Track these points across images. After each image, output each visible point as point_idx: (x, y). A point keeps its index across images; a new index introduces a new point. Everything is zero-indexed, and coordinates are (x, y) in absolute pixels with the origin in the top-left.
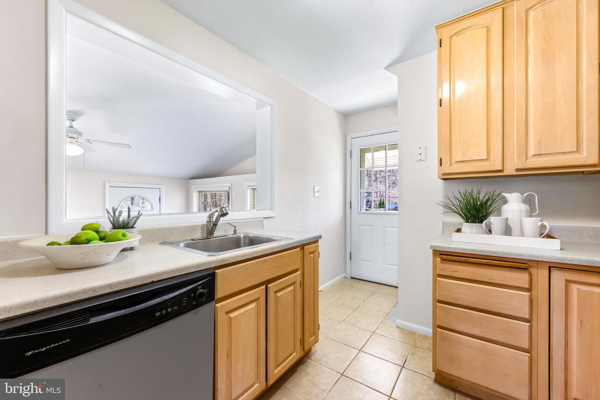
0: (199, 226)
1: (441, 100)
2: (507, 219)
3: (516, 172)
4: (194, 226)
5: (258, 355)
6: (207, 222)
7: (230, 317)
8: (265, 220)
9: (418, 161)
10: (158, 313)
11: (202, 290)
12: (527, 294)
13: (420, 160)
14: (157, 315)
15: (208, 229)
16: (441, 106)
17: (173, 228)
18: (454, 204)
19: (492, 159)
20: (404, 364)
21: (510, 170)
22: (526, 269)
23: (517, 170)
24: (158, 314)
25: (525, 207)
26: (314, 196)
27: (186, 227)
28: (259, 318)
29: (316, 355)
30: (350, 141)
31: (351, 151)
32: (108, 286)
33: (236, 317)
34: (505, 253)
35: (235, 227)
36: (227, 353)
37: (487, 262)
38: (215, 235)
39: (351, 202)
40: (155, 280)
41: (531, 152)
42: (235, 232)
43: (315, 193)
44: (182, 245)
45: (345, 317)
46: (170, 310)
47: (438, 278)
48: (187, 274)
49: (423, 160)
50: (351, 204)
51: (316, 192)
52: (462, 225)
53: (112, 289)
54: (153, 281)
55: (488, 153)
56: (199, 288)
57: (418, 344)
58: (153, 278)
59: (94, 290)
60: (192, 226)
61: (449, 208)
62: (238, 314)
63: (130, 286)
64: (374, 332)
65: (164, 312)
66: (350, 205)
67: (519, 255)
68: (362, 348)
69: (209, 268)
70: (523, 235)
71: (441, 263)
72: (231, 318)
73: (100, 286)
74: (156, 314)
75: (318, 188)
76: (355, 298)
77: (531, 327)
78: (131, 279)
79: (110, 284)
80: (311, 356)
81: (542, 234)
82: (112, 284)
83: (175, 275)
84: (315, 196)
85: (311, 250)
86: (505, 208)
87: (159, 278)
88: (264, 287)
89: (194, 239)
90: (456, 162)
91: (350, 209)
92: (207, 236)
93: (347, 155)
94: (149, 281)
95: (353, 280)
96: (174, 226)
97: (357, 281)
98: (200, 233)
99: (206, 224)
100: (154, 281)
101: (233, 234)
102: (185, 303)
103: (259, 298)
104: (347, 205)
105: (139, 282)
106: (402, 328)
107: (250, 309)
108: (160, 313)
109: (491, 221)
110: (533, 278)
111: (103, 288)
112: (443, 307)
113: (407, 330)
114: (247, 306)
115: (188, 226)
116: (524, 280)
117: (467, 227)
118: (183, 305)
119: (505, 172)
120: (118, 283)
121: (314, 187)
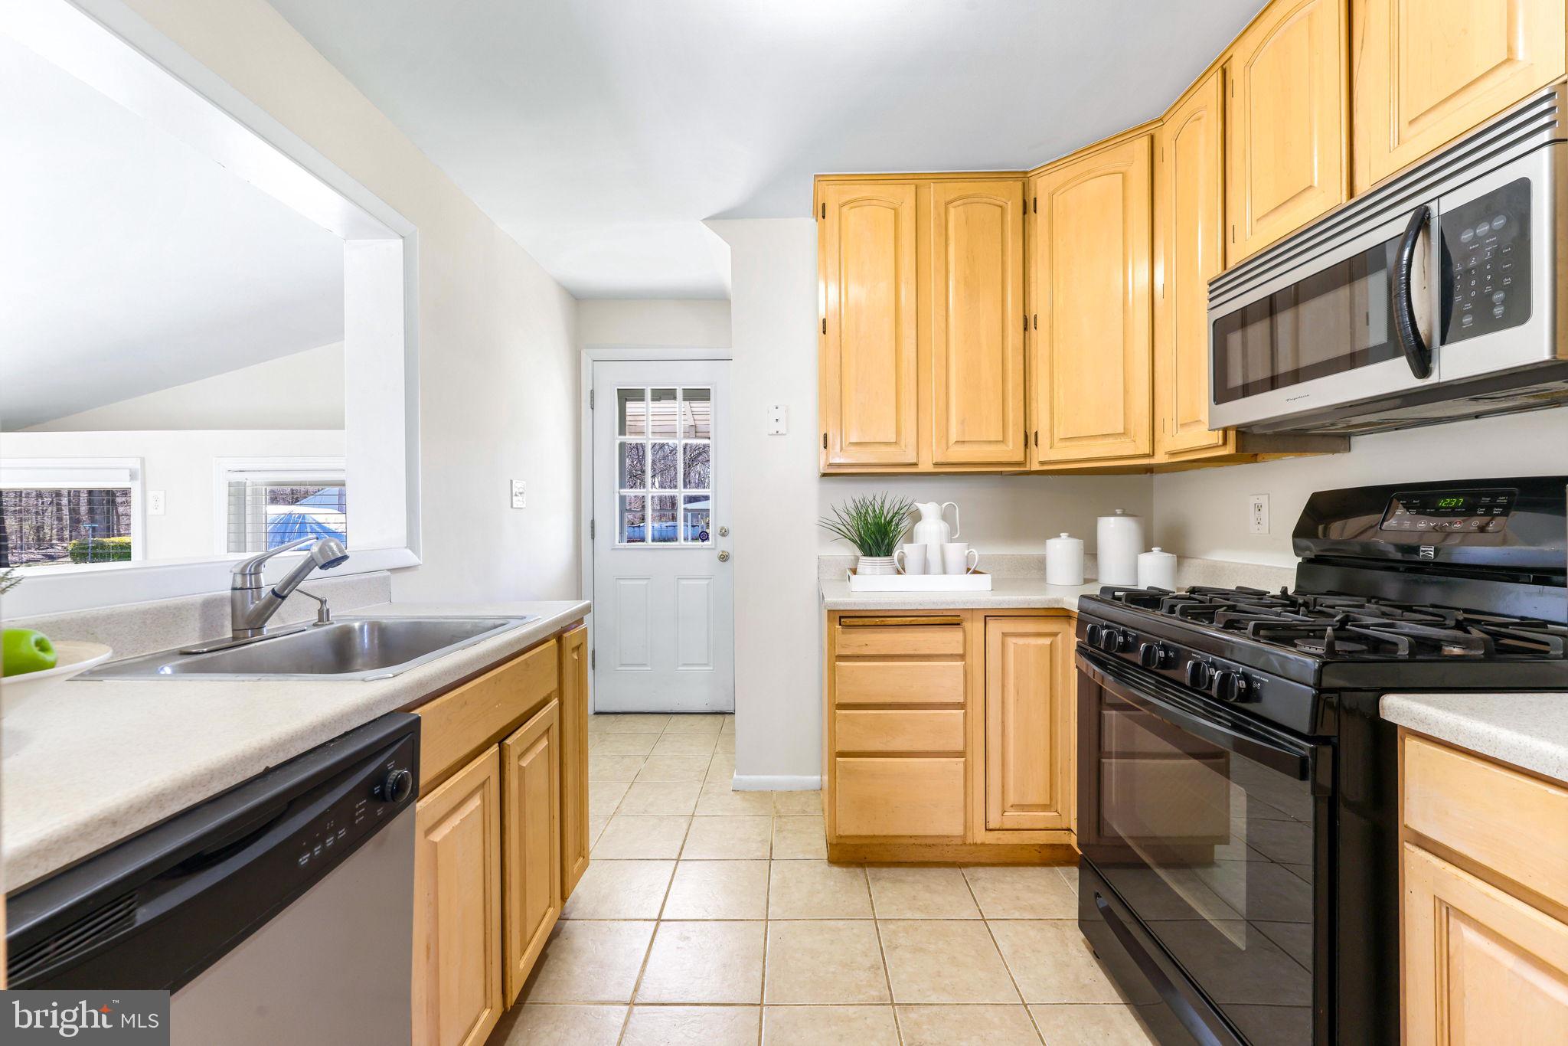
0: (192, 605)
1: (824, 321)
2: (926, 545)
3: (934, 468)
4: (175, 608)
5: (485, 933)
6: (234, 589)
7: (433, 842)
8: (395, 579)
9: (772, 435)
10: (304, 857)
11: (396, 773)
12: (960, 664)
13: (777, 432)
14: (302, 863)
15: (239, 613)
16: (824, 332)
17: (96, 619)
18: (845, 523)
19: (903, 443)
20: (771, 853)
21: (926, 466)
22: (958, 624)
23: (936, 464)
24: (304, 860)
25: (944, 526)
26: (512, 507)
27: (145, 612)
28: (487, 835)
29: (581, 905)
30: (590, 367)
31: (592, 392)
32: (151, 801)
33: (446, 838)
34: (934, 603)
35: (323, 602)
36: (427, 947)
37: (911, 621)
38: (268, 630)
39: (593, 522)
40: (272, 763)
41: (953, 438)
42: (323, 616)
43: (514, 498)
44: (168, 670)
45: (616, 804)
46: (330, 842)
47: (837, 663)
48: (346, 734)
49: (782, 434)
50: (593, 527)
51: (516, 495)
52: (857, 559)
53: (164, 808)
54: (267, 768)
55: (898, 433)
56: (390, 766)
57: (783, 810)
58: (267, 757)
59: (114, 823)
60: (167, 607)
61: (838, 530)
62: (449, 830)
63: (210, 794)
64: (693, 816)
65: (317, 850)
66: (590, 529)
67: (952, 603)
68: (680, 854)
69: (392, 712)
70: (945, 572)
71: (843, 633)
72: (436, 843)
73: (131, 807)
74: (301, 860)
75: (519, 485)
76: (623, 757)
77: (965, 715)
78: (212, 771)
79: (157, 794)
80: (570, 913)
81: (968, 570)
82: (163, 794)
83: (319, 742)
84: (515, 506)
85: (575, 643)
86: (920, 527)
87: (282, 758)
88: (495, 748)
89: (194, 651)
90: (850, 443)
91: (591, 541)
92: (234, 638)
93: (582, 400)
94: (259, 769)
95: (602, 718)
96: (101, 612)
97: (613, 717)
98: (197, 629)
99: (230, 594)
100: (271, 766)
101: (315, 625)
102: (360, 815)
103: (486, 780)
104: (585, 530)
105: (235, 775)
106: (744, 791)
107: (471, 813)
108: (308, 855)
109: (905, 551)
110: (967, 637)
111: (139, 810)
112: (846, 716)
113: (754, 792)
114: (465, 806)
115: (155, 608)
116: (958, 642)
117: (867, 564)
118: (357, 821)
119: (920, 466)
120: (179, 787)
121: (511, 481)
